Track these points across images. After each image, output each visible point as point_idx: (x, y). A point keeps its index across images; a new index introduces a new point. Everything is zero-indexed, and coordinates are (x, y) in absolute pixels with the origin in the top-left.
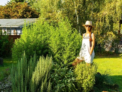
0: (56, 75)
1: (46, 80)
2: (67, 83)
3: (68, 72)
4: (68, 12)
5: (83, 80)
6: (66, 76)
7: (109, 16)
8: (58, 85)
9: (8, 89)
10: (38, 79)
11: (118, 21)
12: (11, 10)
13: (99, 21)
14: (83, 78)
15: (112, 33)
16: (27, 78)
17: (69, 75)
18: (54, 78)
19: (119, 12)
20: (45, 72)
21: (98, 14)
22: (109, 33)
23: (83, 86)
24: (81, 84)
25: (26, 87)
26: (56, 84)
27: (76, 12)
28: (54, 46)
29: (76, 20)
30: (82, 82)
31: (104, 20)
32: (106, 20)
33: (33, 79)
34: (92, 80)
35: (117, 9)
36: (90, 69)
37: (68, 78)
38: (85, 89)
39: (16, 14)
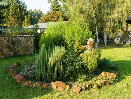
0: (68, 60)
1: (59, 63)
2: (76, 65)
3: (77, 58)
4: (88, 16)
5: (88, 63)
6: (75, 60)
7: (118, 18)
8: (69, 67)
9: (33, 70)
10: (52, 63)
11: (125, 21)
12: (50, 16)
13: (111, 21)
14: (88, 61)
15: (120, 30)
16: (46, 61)
17: (77, 60)
18: (66, 62)
19: (125, 14)
20: (58, 57)
21: (110, 17)
22: (118, 30)
23: (88, 68)
24: (87, 66)
25: (44, 68)
26: (67, 66)
27: (94, 15)
28: (67, 39)
29: (94, 22)
30: (88, 65)
31: (114, 21)
32: (116, 20)
33: (49, 62)
34: (95, 64)
35: (124, 12)
36: (93, 55)
37: (77, 62)
38: (89, 70)
39: (53, 19)
